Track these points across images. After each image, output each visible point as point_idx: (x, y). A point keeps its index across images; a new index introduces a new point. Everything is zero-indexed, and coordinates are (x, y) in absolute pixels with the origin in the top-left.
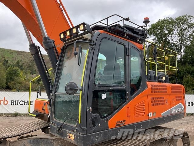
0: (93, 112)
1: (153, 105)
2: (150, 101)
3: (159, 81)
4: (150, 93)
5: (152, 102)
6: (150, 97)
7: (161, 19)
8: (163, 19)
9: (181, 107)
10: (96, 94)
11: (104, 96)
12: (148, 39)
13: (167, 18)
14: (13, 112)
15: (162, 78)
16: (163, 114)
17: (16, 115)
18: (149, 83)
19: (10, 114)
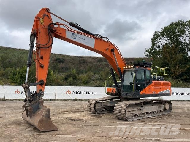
0: (137, 89)
2: (154, 88)
3: (158, 81)
4: (153, 85)
7: (173, 22)
8: (174, 22)
9: (169, 91)
10: (137, 85)
11: (139, 85)
12: (161, 40)
13: (179, 20)
14: (74, 98)
15: (159, 79)
16: (159, 93)
17: (76, 100)
18: (153, 81)
19: (72, 99)
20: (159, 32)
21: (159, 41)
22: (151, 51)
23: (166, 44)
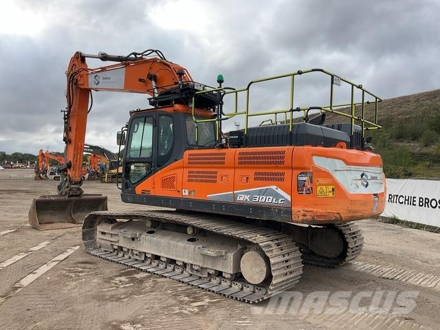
0: (126, 178)
1: (189, 180)
2: (186, 175)
4: (185, 165)
5: (189, 176)
6: (186, 171)
16: (213, 197)
18: (187, 152)
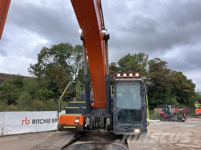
20: (48, 49)
21: (47, 58)
22: (36, 68)
23: (53, 62)
